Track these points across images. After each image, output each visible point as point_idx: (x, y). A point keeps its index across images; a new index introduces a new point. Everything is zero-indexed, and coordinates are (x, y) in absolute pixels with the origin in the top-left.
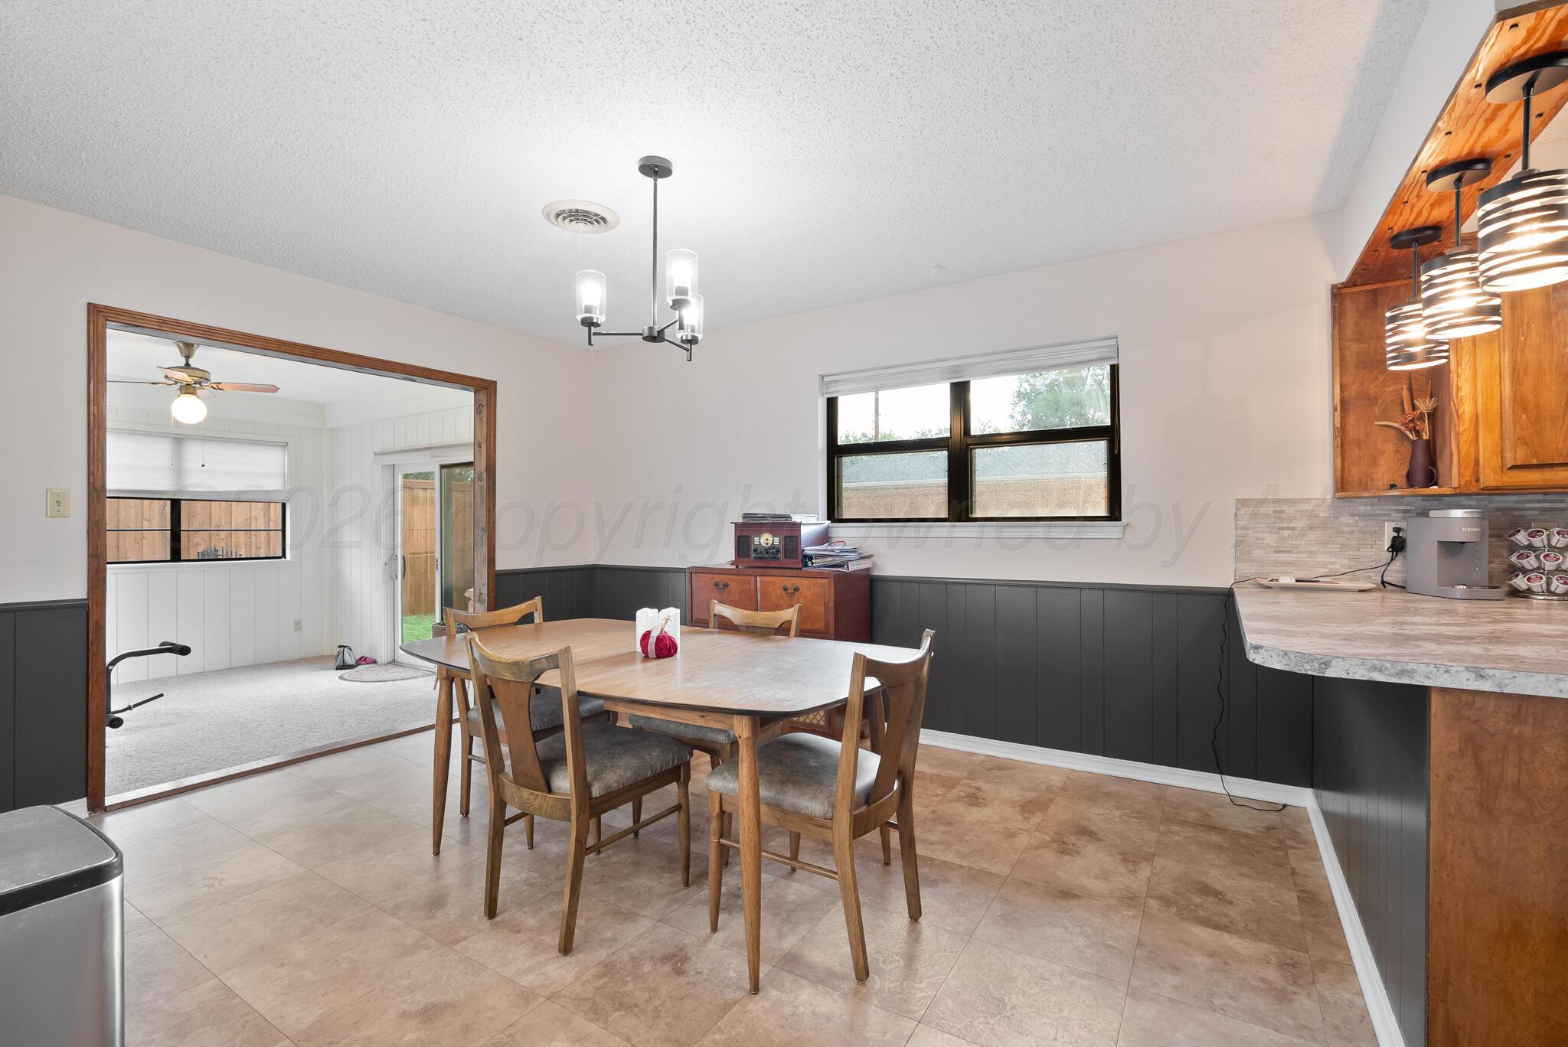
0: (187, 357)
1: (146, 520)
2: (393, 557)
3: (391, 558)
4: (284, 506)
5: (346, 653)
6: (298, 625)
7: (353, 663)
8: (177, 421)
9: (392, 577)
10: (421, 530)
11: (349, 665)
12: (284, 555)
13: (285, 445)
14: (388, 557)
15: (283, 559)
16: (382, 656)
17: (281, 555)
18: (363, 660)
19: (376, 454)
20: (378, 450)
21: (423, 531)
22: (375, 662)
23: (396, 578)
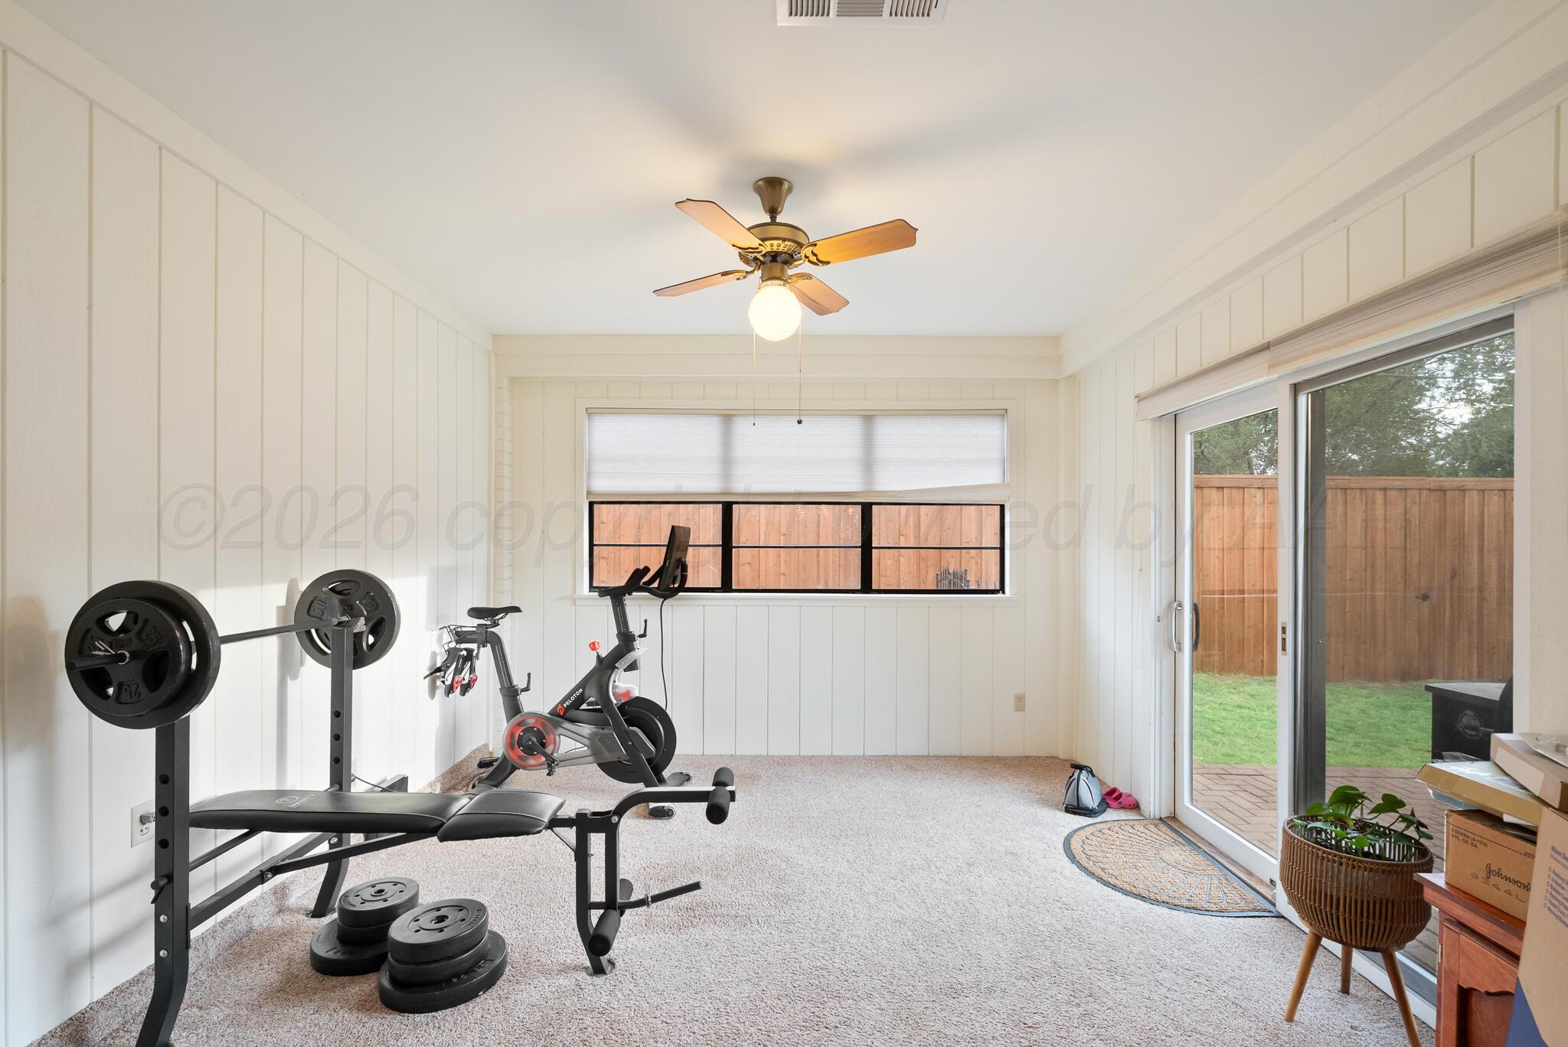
0: (773, 212)
1: (903, 535)
2: (1175, 603)
3: (1170, 606)
4: (1002, 507)
5: (1082, 784)
6: (1020, 702)
7: (1095, 806)
8: (760, 337)
9: (1170, 646)
10: (1214, 549)
11: (1087, 809)
12: (1002, 589)
13: (1003, 413)
14: (1164, 604)
15: (1000, 595)
16: (1153, 803)
17: (998, 588)
18: (1113, 798)
19: (1140, 399)
20: (1143, 388)
21: (1217, 551)
22: (1135, 807)
23: (1180, 649)
